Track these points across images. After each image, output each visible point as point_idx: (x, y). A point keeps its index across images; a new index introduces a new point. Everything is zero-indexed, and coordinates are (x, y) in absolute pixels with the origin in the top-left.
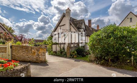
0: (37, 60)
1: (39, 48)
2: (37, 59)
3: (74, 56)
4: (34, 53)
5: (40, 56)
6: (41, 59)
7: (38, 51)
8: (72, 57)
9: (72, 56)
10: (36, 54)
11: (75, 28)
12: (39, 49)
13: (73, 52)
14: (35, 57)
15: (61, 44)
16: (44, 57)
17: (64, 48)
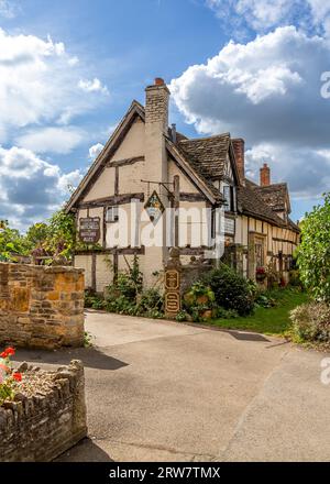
0: (37, 332)
1: (49, 272)
2: (40, 330)
3: (202, 312)
4: (23, 297)
5: (58, 316)
6: (60, 331)
7: (44, 286)
8: (190, 314)
9: (190, 312)
10: (32, 301)
11: (195, 176)
12: (49, 278)
13: (198, 294)
14: (27, 320)
15: (118, 251)
16: (75, 318)
17: (135, 273)
